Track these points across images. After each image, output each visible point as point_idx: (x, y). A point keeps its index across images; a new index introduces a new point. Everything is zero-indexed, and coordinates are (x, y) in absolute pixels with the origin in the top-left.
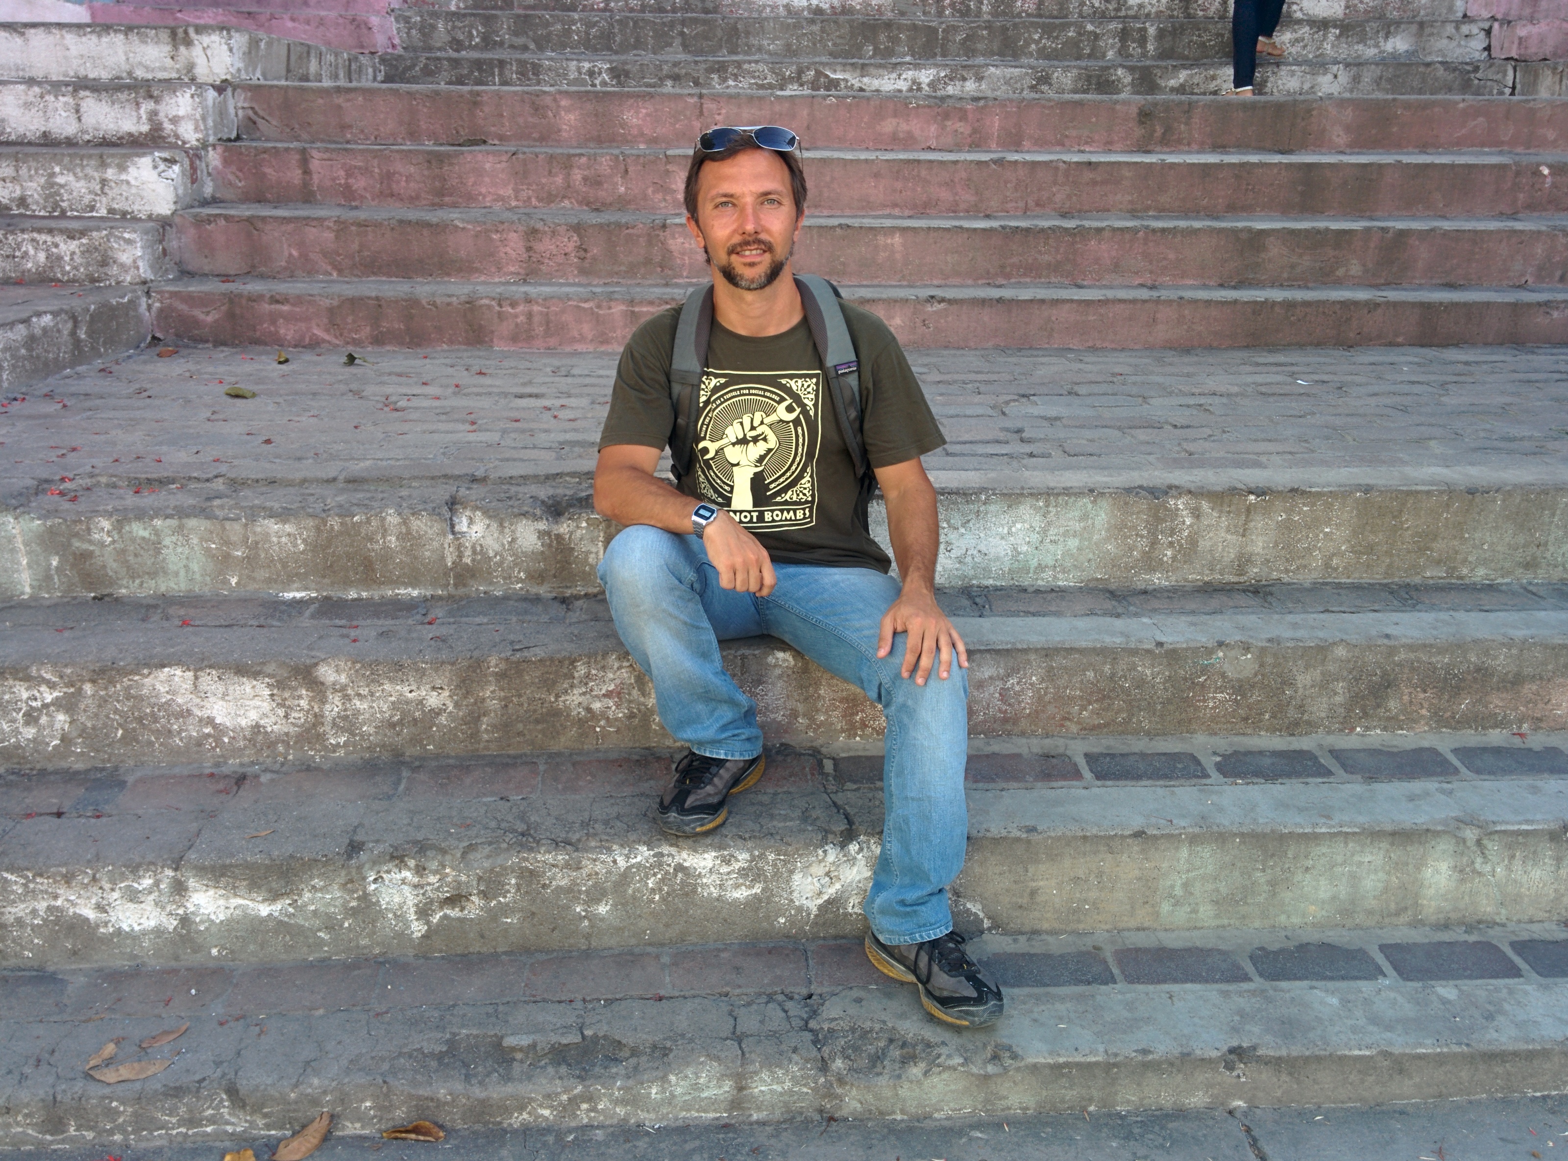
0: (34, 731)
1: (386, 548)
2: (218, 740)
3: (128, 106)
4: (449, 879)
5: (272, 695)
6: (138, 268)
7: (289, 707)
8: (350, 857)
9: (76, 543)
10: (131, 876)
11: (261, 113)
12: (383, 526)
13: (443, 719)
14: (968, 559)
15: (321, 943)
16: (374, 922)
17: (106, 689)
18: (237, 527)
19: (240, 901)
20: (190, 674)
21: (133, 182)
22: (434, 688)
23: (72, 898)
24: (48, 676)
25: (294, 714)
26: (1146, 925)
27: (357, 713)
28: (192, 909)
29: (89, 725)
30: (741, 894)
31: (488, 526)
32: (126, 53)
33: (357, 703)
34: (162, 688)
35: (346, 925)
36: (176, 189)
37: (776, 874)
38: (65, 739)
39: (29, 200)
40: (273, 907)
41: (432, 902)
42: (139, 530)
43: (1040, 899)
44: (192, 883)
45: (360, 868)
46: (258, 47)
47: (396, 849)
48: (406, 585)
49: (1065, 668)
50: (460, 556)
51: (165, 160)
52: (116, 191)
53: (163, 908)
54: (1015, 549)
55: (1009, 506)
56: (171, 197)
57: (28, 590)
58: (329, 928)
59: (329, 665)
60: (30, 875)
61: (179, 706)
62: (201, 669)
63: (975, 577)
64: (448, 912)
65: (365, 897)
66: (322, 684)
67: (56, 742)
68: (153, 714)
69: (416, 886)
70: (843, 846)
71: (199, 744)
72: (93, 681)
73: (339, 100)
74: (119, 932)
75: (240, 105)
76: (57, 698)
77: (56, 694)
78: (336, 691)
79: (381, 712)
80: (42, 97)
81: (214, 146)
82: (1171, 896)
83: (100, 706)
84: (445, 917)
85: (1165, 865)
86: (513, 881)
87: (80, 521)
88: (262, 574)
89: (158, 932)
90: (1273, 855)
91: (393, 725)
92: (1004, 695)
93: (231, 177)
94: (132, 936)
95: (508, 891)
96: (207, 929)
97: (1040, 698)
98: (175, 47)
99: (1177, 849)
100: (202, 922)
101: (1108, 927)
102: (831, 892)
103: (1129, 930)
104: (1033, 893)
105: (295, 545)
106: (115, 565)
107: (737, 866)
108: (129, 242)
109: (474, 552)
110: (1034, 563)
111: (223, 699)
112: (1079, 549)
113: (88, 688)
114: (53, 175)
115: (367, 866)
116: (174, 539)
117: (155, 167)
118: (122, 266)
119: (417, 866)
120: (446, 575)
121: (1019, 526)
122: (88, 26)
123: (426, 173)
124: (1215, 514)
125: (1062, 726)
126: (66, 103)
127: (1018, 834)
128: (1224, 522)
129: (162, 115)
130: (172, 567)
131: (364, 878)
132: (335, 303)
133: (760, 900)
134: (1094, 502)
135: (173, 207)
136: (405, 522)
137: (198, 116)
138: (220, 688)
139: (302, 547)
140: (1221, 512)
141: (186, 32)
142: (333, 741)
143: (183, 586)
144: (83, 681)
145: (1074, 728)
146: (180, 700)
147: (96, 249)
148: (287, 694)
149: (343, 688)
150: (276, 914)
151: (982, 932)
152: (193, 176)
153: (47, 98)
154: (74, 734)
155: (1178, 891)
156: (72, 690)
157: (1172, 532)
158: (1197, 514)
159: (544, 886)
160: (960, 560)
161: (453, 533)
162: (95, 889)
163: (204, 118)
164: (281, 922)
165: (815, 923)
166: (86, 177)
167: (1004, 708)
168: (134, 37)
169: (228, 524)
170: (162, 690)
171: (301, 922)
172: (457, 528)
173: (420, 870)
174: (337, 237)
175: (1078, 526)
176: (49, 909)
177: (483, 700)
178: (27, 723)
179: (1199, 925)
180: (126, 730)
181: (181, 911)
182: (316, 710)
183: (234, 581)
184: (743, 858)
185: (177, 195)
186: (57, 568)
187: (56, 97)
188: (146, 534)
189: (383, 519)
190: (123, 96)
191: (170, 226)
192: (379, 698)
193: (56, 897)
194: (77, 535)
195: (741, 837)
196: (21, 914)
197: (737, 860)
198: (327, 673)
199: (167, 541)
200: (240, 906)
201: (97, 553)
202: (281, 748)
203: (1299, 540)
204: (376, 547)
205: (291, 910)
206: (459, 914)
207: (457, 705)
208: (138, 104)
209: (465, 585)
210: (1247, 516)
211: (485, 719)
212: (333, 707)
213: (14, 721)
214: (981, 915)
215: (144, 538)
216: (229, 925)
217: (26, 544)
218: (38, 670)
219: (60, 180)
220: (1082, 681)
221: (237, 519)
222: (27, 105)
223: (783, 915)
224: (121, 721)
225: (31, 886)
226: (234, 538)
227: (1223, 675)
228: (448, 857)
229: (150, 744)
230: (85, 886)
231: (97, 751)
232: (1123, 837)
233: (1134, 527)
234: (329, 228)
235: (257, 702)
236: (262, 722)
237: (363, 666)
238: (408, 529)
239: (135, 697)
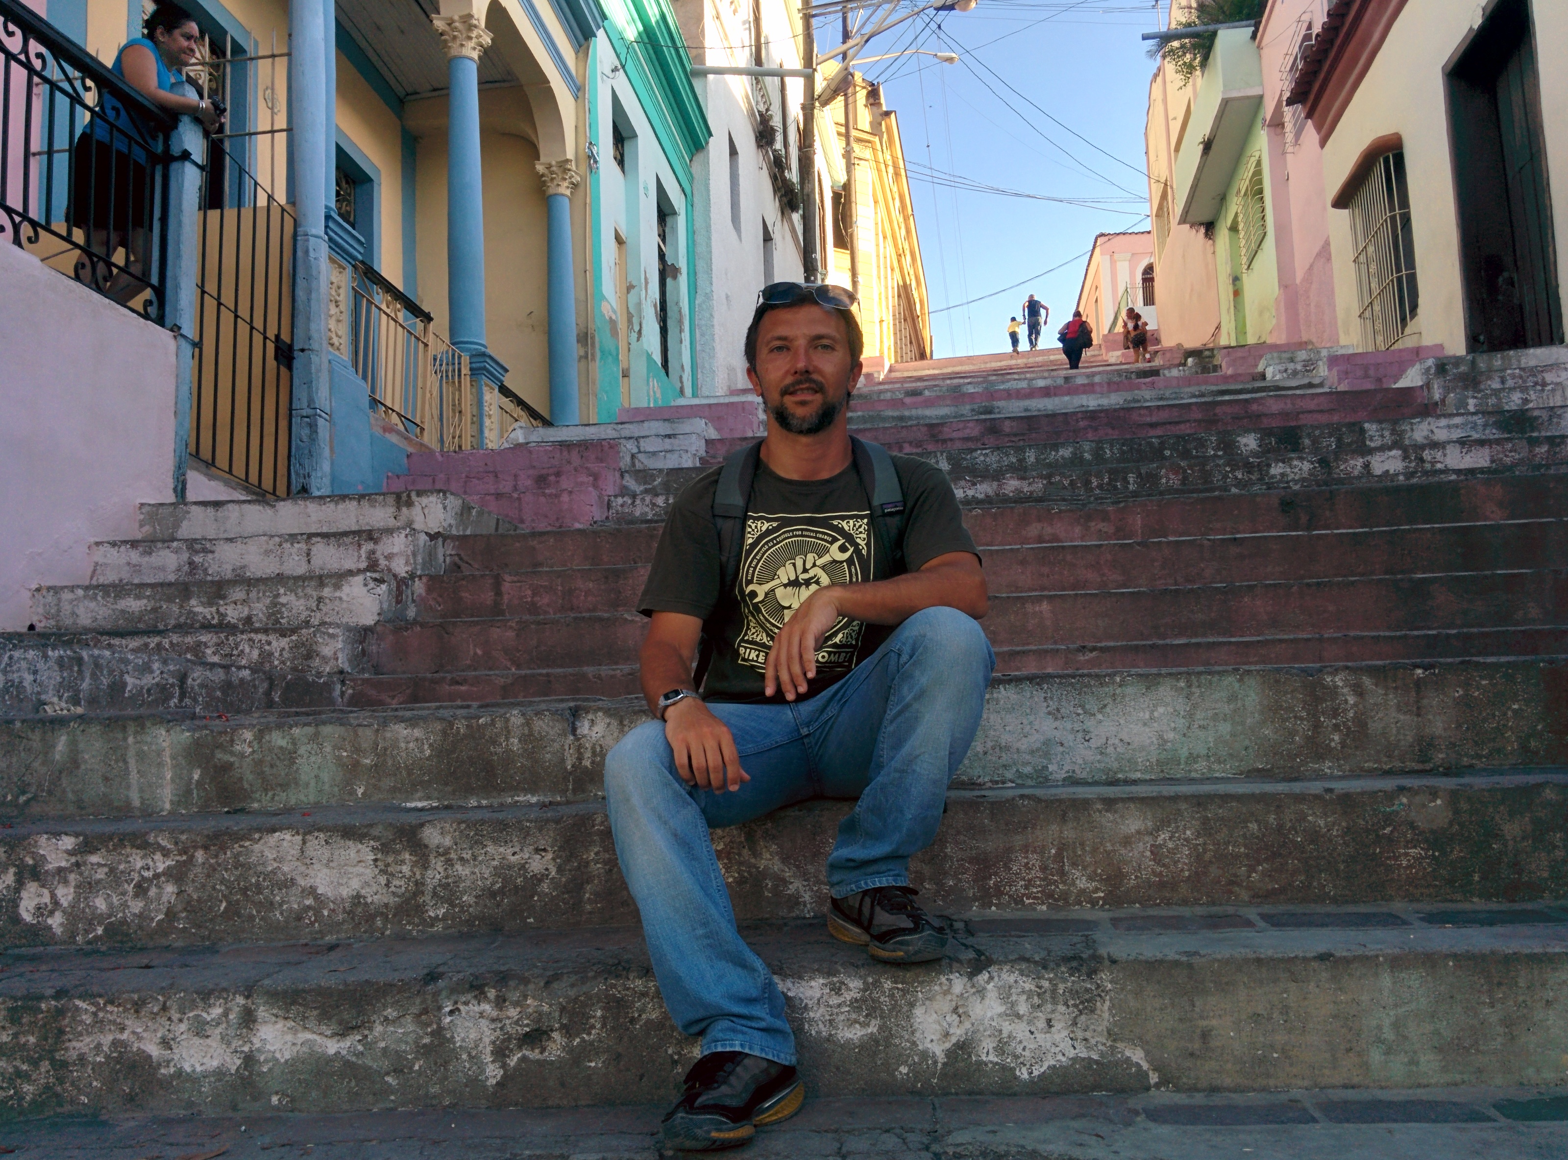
0: (141, 904)
1: (508, 751)
2: (318, 912)
3: (351, 548)
4: (530, 1010)
5: (376, 860)
6: (337, 659)
7: (392, 875)
8: (427, 984)
9: (219, 755)
10: (201, 1004)
11: (465, 558)
12: (507, 727)
13: (545, 887)
14: (1110, 750)
15: (388, 1090)
16: (446, 1063)
17: (216, 856)
18: (369, 732)
19: (309, 1036)
20: (299, 838)
21: (345, 598)
22: (537, 851)
23: (139, 1030)
24: (164, 843)
25: (396, 882)
26: (1356, 1080)
27: (459, 879)
28: (257, 1044)
29: (195, 897)
30: (853, 1034)
31: (609, 724)
32: (357, 517)
33: (459, 867)
34: (270, 855)
35: (417, 1067)
36: (381, 602)
37: (894, 1007)
38: (171, 914)
39: (254, 619)
40: (342, 1045)
41: (509, 1039)
42: (278, 739)
43: (1214, 1043)
44: (262, 1013)
45: (436, 994)
46: (470, 512)
47: (477, 978)
48: (526, 791)
49: (1222, 819)
50: (580, 759)
51: (375, 580)
52: (330, 606)
53: (229, 1044)
54: (1161, 737)
55: (1148, 688)
56: (376, 609)
57: (168, 806)
58: (397, 1071)
59: (435, 827)
60: (101, 1002)
61: (284, 875)
62: (310, 832)
63: (1121, 770)
64: (527, 1053)
65: (439, 1032)
66: (426, 846)
67: (161, 917)
68: (258, 885)
69: (493, 1020)
70: (972, 975)
71: (299, 918)
72: (206, 848)
73: (534, 543)
74: (180, 1073)
75: (448, 552)
76: (169, 867)
77: (169, 862)
78: (440, 855)
79: (483, 878)
80: (280, 545)
81: (420, 577)
82: (1380, 1041)
83: (208, 876)
84: (524, 1059)
85: (1365, 998)
86: (599, 1013)
87: (226, 732)
88: (388, 783)
89: (219, 1073)
90: (1500, 984)
91: (493, 894)
92: (1155, 851)
93: (432, 603)
94: (193, 1079)
95: (593, 1027)
96: (270, 1070)
97: (1199, 858)
98: (399, 509)
99: (1376, 975)
100: (266, 1061)
101: (1306, 1083)
102: (958, 1033)
103: (1334, 1087)
104: (1205, 1035)
105: (422, 751)
106: (251, 777)
107: (848, 996)
108: (332, 636)
109: (594, 753)
110: (1184, 753)
111: (327, 866)
112: (1233, 735)
113: (200, 856)
114: (278, 596)
115: (444, 993)
116: (309, 747)
117: (365, 585)
118: (324, 658)
119: (497, 997)
120: (566, 779)
121: (1161, 710)
122: (329, 497)
123: (603, 587)
124: (1381, 691)
125: (1231, 892)
126: (299, 549)
127: (1177, 957)
128: (1393, 700)
129: (378, 554)
130: (304, 778)
131: (440, 1008)
132: (509, 681)
133: (877, 1042)
134: (1241, 680)
135: (377, 618)
136: (528, 723)
137: (409, 553)
138: (325, 853)
139: (428, 753)
140: (1387, 688)
141: (409, 496)
142: (432, 914)
143: (312, 799)
144: (196, 848)
145: (1245, 895)
146: (285, 869)
147: (303, 644)
148: (390, 859)
149: (447, 852)
150: (344, 1052)
151: (1148, 1089)
152: (398, 597)
153: (284, 545)
154: (180, 907)
155: (1389, 1034)
156: (184, 858)
157: (1335, 713)
158: (1359, 691)
159: (633, 1021)
160: (1101, 751)
161: (574, 735)
162: (164, 1021)
163: (414, 554)
164: (347, 1063)
165: (944, 1076)
166: (307, 597)
167: (1159, 869)
168: (365, 503)
169: (360, 731)
170: (271, 857)
171: (369, 1062)
172: (579, 731)
173: (500, 1002)
174: (517, 635)
175: (1227, 709)
176: (115, 1043)
177: (587, 863)
178: (136, 895)
179: (1425, 1081)
180: (229, 903)
181: (246, 1049)
182: (418, 877)
183: (360, 791)
184: (855, 984)
185: (381, 608)
186: (197, 781)
187: (292, 544)
188: (282, 743)
189: (507, 720)
190: (347, 540)
191: (373, 633)
192: (481, 863)
193: (123, 1029)
194: (220, 746)
195: (853, 964)
196: (85, 1050)
197: (849, 989)
198: (432, 836)
199: (302, 750)
200: (308, 1041)
201: (237, 765)
202: (379, 923)
203: (1485, 720)
204: (499, 750)
205: (360, 1048)
206: (539, 1057)
207: (560, 870)
208: (359, 546)
209: (583, 791)
210: (1418, 693)
211: (588, 887)
212: (435, 873)
213: (124, 894)
214: (1145, 1066)
215: (281, 748)
216: (293, 1065)
217: (173, 758)
218: (156, 837)
219: (283, 600)
220: (1244, 835)
221: (369, 726)
222: (267, 553)
223: (905, 1063)
224: (226, 892)
225: (101, 1014)
226: (364, 745)
227: (1412, 825)
228: (531, 986)
229: (251, 918)
230: (154, 1016)
231: (199, 927)
232: (1305, 959)
233: (1290, 709)
234: (511, 627)
235: (360, 869)
236: (363, 892)
237: (468, 826)
238: (531, 730)
239: (243, 865)
